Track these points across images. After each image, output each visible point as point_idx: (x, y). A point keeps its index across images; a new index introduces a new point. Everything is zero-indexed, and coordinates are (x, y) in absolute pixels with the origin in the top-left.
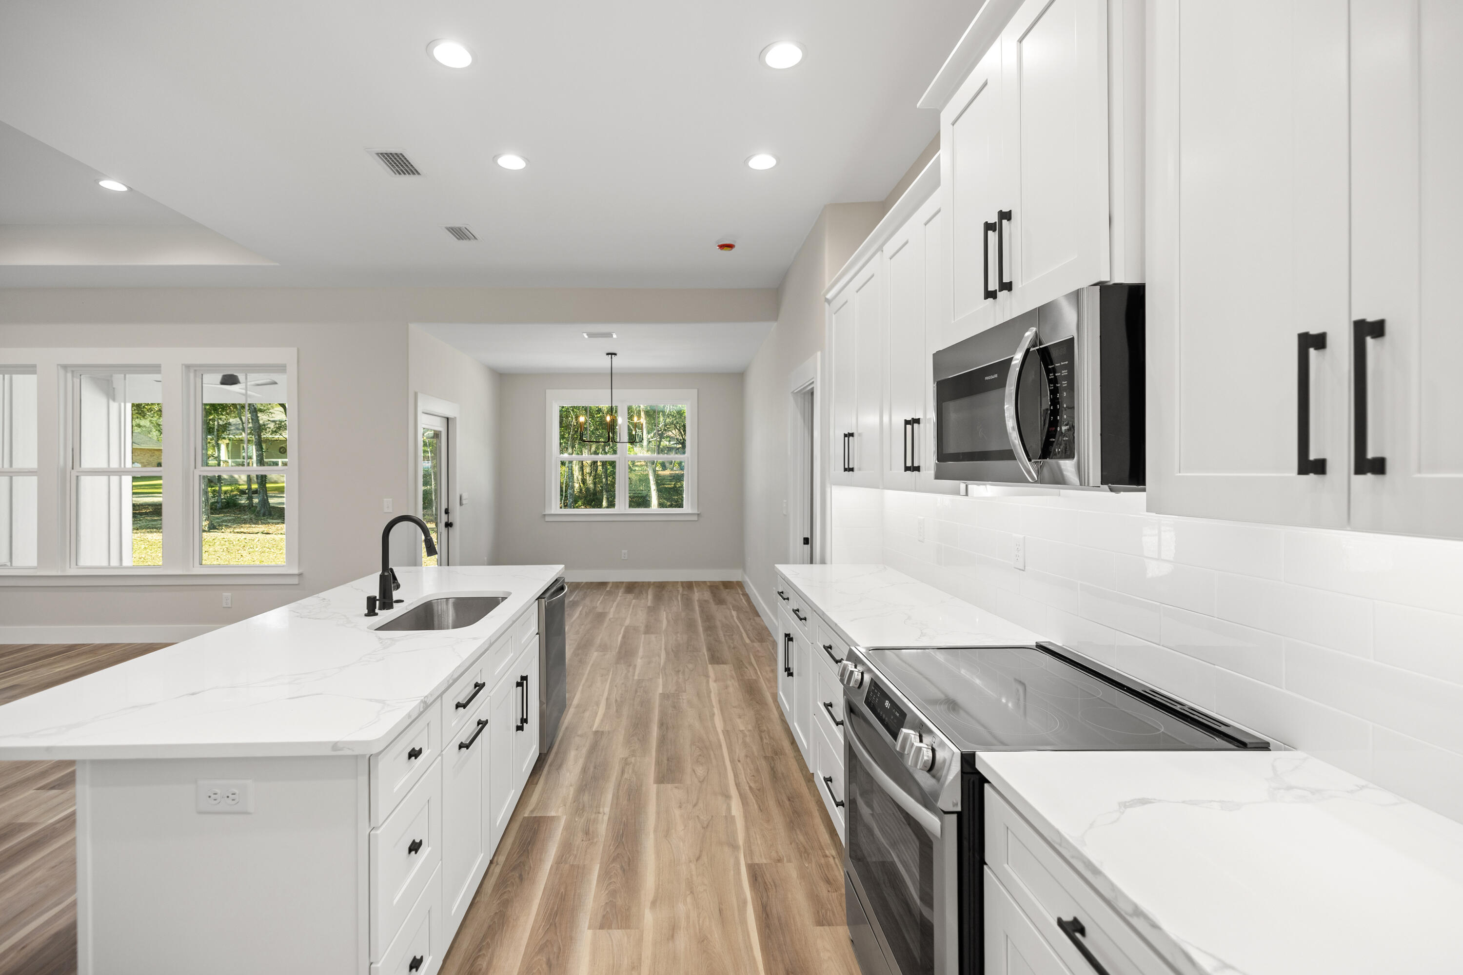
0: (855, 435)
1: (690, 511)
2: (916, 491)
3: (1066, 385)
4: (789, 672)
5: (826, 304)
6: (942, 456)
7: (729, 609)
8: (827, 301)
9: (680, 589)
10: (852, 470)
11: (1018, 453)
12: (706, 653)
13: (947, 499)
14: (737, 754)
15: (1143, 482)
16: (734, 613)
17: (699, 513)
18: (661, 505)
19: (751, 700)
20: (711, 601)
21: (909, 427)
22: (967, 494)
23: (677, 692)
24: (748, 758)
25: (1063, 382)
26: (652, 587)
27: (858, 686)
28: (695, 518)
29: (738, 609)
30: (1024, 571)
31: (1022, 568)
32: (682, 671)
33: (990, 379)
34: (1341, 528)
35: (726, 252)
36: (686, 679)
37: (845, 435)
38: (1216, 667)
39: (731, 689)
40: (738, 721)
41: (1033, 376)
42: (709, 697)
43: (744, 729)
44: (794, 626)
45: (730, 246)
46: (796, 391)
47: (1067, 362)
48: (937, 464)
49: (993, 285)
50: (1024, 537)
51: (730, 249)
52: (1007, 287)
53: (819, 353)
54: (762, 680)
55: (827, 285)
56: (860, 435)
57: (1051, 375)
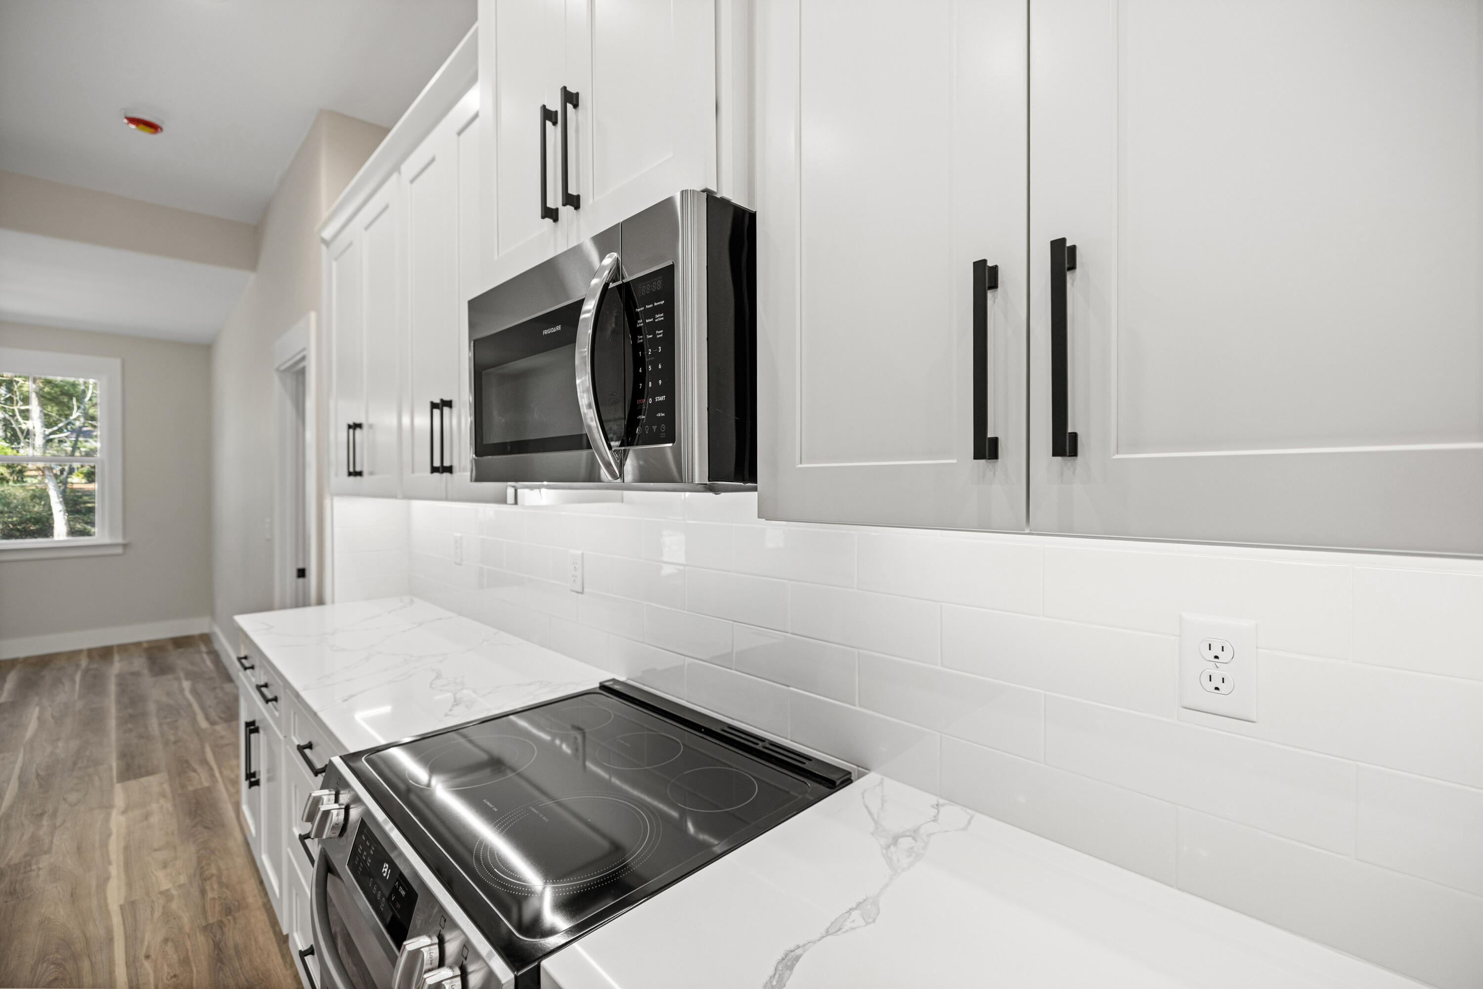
0: (365, 427)
1: (107, 540)
2: (447, 499)
3: (661, 335)
4: (253, 780)
5: (323, 247)
6: (482, 448)
7: (178, 679)
8: (324, 241)
9: (84, 662)
10: (360, 474)
11: (595, 440)
12: (114, 765)
13: (491, 509)
14: (146, 943)
15: (753, 478)
16: (186, 685)
17: (125, 542)
18: (72, 532)
19: (194, 826)
20: (146, 672)
21: (437, 412)
22: (516, 503)
23: (28, 859)
24: (170, 944)
25: (657, 332)
26: (19, 666)
27: (338, 833)
28: (119, 550)
29: (192, 676)
30: (582, 593)
31: (580, 590)
32: (51, 811)
33: (551, 333)
34: (1016, 530)
35: (144, 135)
36: (58, 824)
37: (350, 427)
38: (791, 689)
39: (155, 819)
40: (160, 874)
41: (614, 326)
42: (104, 845)
43: (170, 886)
44: (262, 712)
45: (153, 127)
46: (283, 368)
47: (662, 302)
48: (475, 460)
49: (555, 200)
50: (583, 554)
51: (152, 130)
52: (573, 201)
53: (313, 315)
54: (221, 786)
55: (325, 214)
56: (371, 426)
57: (639, 322)
